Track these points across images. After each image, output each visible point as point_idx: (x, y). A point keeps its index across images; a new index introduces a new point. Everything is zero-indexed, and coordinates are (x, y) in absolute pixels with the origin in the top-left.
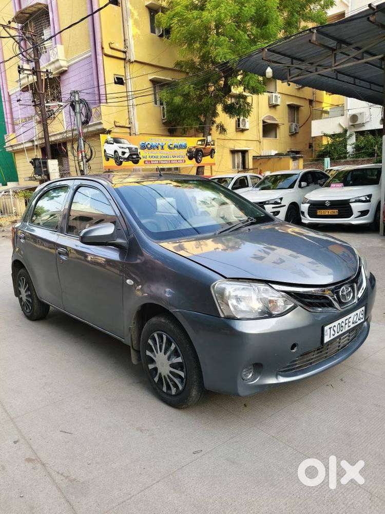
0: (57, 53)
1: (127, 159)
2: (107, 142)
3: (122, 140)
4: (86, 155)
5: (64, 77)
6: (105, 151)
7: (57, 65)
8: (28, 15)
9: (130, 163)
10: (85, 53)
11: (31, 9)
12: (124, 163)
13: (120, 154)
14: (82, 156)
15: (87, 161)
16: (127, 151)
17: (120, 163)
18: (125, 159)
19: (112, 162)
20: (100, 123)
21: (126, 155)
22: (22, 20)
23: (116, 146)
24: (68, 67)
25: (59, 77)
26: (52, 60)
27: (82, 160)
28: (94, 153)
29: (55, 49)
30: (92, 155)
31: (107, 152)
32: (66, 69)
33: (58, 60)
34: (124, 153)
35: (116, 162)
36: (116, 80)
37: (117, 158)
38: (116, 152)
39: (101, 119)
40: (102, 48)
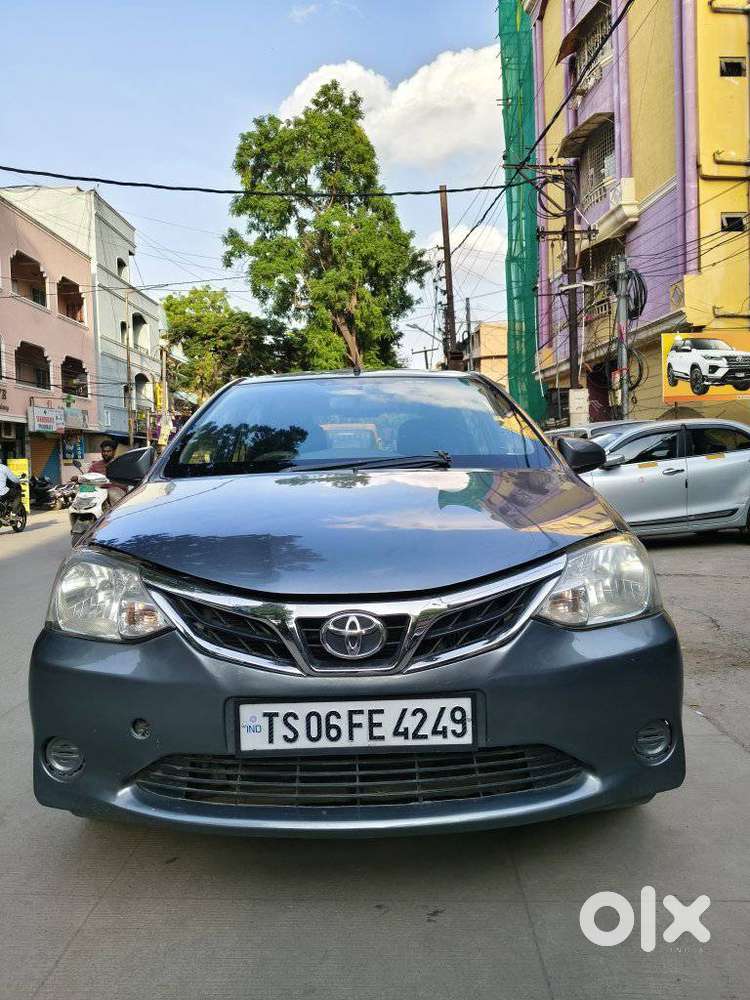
0: (621, 195)
1: (723, 381)
2: (676, 349)
3: (712, 343)
4: (629, 377)
5: (632, 236)
6: (670, 366)
7: (619, 215)
8: (583, 139)
9: (729, 389)
10: (668, 185)
11: (585, 128)
12: (713, 390)
13: (705, 372)
14: (621, 380)
15: (630, 389)
16: (723, 363)
17: (705, 389)
18: (715, 380)
19: (684, 389)
20: (681, 314)
21: (720, 374)
22: (573, 149)
23: (696, 356)
24: (639, 217)
25: (623, 238)
26: (612, 207)
27: (621, 387)
28: (645, 371)
29: (618, 188)
30: (641, 375)
31: (675, 368)
32: (636, 219)
33: (620, 206)
34: (714, 369)
35: (693, 387)
36: (725, 224)
37: (697, 379)
38: (694, 367)
39: (684, 305)
40: (698, 166)
